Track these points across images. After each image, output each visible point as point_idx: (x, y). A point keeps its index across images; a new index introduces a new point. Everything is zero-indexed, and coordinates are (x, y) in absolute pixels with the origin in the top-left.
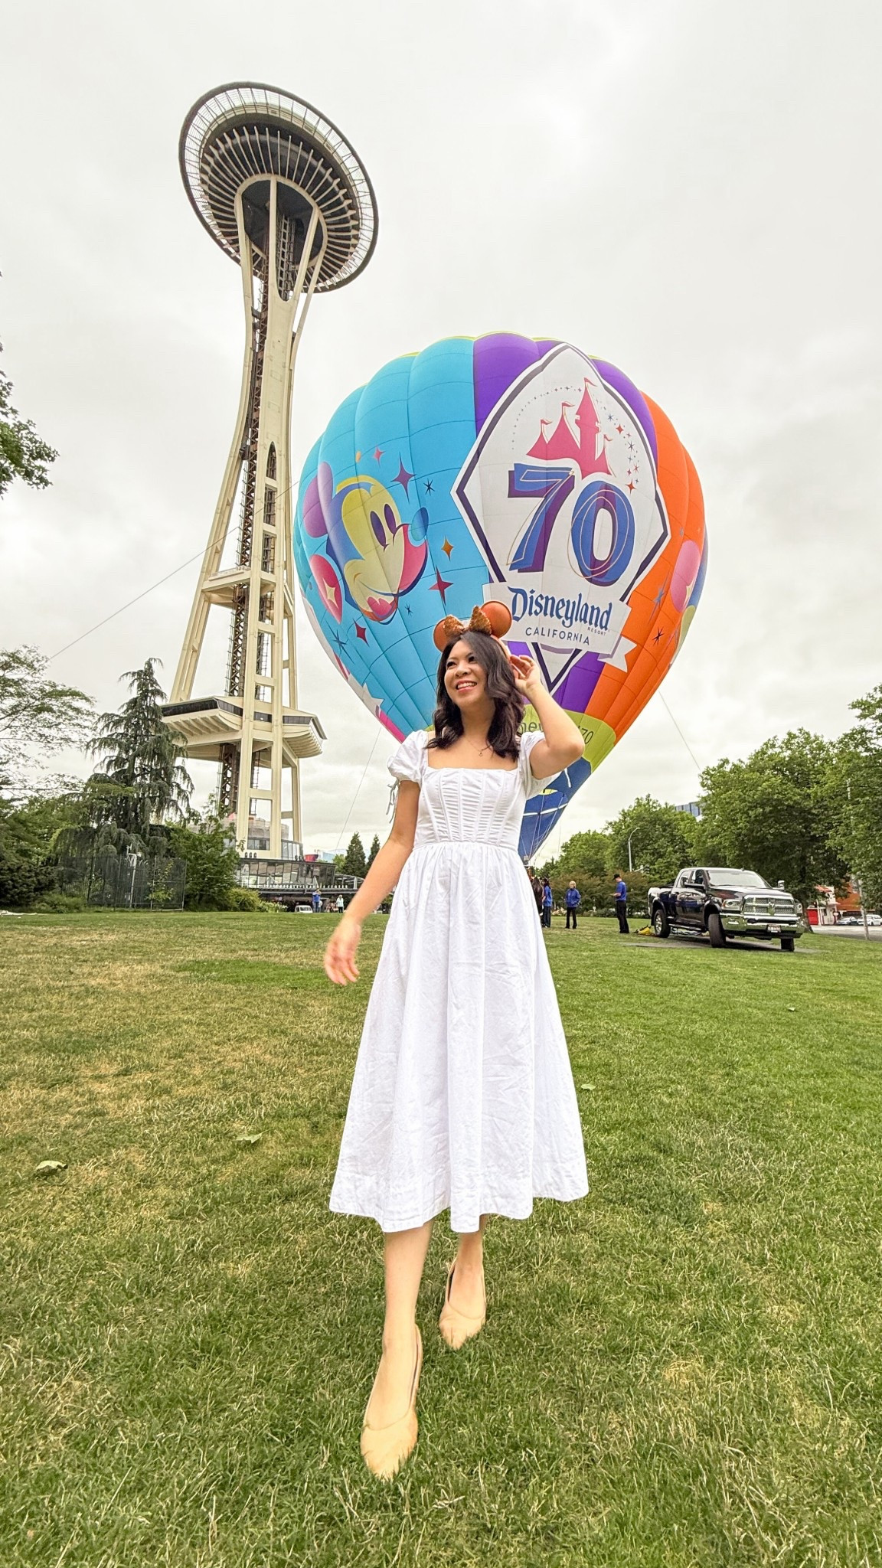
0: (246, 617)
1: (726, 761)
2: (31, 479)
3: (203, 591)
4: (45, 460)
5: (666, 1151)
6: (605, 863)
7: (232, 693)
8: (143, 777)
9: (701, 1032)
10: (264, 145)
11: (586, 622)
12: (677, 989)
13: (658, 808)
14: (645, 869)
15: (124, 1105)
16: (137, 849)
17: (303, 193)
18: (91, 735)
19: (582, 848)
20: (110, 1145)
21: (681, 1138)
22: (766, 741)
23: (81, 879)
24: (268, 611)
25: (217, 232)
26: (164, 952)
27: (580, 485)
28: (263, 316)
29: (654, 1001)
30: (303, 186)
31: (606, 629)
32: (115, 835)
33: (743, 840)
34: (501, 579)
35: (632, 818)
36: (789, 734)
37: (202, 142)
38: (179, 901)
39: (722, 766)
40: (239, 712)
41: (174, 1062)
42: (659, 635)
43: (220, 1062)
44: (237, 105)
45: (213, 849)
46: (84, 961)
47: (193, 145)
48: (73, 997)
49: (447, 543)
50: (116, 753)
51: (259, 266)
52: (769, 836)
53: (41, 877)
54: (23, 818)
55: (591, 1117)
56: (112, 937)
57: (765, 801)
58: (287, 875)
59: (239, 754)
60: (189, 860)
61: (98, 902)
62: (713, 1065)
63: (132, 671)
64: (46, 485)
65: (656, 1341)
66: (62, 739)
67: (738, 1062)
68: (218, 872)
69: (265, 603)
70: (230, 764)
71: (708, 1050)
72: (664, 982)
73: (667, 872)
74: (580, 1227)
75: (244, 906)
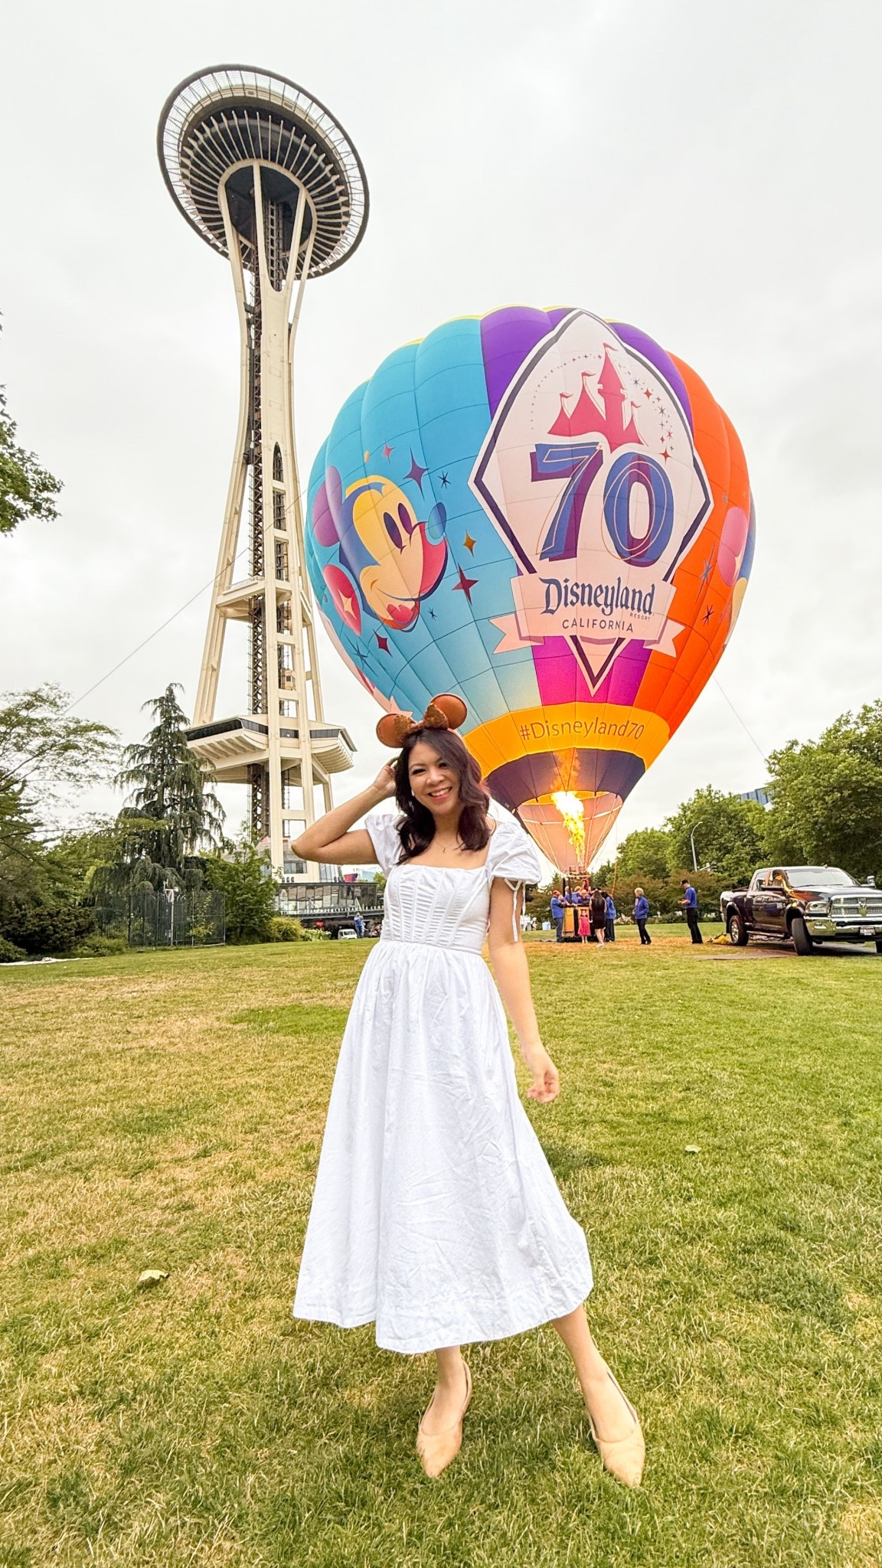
0: (264, 630)
1: (795, 743)
2: (40, 513)
3: (217, 607)
4: (51, 491)
5: (793, 1229)
6: (666, 862)
7: (255, 712)
8: (173, 808)
9: (805, 1069)
10: (243, 129)
11: (627, 607)
12: (769, 1014)
13: (721, 799)
14: (713, 867)
15: (211, 1195)
16: (174, 883)
17: (288, 174)
18: (118, 769)
19: (640, 848)
20: (206, 1247)
21: (807, 1210)
22: (839, 717)
23: (120, 919)
24: (286, 621)
25: (202, 227)
26: (217, 1000)
27: (609, 459)
28: (257, 310)
29: (746, 1031)
30: (287, 167)
31: (650, 613)
32: (150, 870)
33: (821, 829)
34: (531, 570)
35: (692, 812)
36: (865, 707)
37: (180, 134)
38: (220, 934)
39: (790, 748)
40: (264, 730)
41: (250, 1137)
42: (709, 614)
43: (296, 1136)
44: (213, 91)
45: (251, 878)
46: (138, 1017)
47: (172, 140)
48: (136, 1062)
49: (468, 538)
50: (144, 786)
51: (248, 257)
52: (850, 823)
53: (81, 920)
54: (57, 858)
55: (704, 1189)
56: (160, 987)
57: (842, 784)
58: (327, 898)
59: (268, 774)
60: (228, 891)
61: (139, 942)
62: (826, 1112)
63: (153, 698)
64: (55, 516)
65: (827, 1481)
66: (90, 776)
67: (853, 1107)
68: (257, 902)
69: (282, 613)
70: (259, 786)
71: (817, 1093)
72: (755, 1007)
73: (737, 869)
74: (715, 1332)
75: (287, 936)
